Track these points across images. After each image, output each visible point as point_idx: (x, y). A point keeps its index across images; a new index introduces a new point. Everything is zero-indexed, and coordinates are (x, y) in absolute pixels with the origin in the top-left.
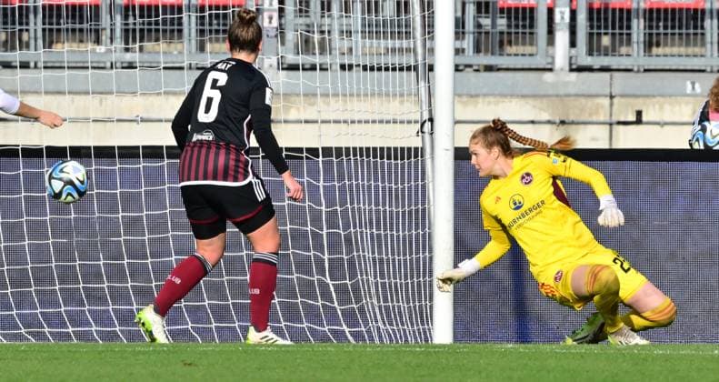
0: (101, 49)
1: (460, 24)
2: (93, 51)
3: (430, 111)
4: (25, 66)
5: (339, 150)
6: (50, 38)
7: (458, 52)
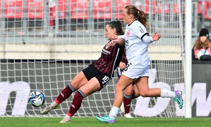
0: (88, 31)
1: (193, 24)
2: (85, 32)
3: (184, 50)
4: (65, 36)
5: (156, 61)
6: (73, 28)
7: (193, 32)
